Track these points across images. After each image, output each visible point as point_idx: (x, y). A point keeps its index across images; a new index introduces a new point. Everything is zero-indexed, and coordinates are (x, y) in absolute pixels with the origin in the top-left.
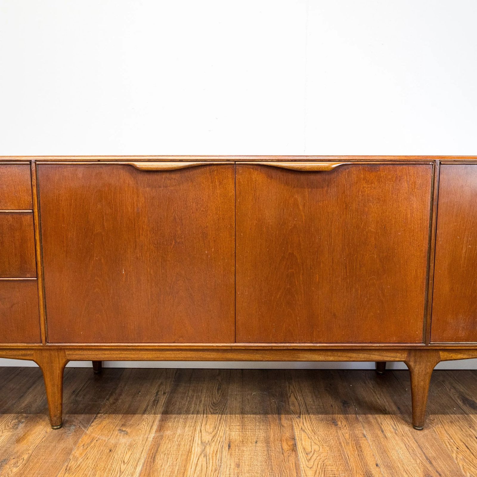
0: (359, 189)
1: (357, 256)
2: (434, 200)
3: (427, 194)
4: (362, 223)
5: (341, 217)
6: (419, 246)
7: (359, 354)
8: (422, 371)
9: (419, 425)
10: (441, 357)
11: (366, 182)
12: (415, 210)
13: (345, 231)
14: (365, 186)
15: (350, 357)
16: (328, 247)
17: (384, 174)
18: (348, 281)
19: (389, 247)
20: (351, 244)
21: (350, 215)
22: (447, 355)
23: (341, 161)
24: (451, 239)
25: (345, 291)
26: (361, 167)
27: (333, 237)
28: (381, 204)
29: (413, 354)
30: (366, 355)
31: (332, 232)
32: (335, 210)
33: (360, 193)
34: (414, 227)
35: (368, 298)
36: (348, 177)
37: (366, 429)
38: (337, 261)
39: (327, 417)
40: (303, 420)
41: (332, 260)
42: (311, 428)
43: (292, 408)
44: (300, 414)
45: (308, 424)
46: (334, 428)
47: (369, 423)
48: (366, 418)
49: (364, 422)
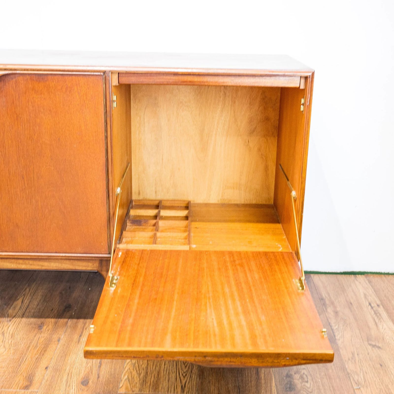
0: (28, 99)
1: (34, 168)
2: (108, 113)
4: (35, 135)
5: (12, 128)
6: (95, 159)
7: (50, 263)
11: (35, 93)
12: (88, 122)
13: (18, 142)
14: (34, 97)
16: (3, 158)
17: (53, 84)
18: (27, 192)
20: (26, 155)
21: (22, 127)
23: (7, 69)
25: (25, 202)
26: (28, 76)
27: (6, 148)
28: (53, 116)
30: (57, 264)
31: (5, 143)
32: (6, 121)
33: (30, 104)
34: (89, 140)
35: (49, 209)
36: (15, 87)
37: (66, 334)
38: (13, 172)
39: (38, 321)
40: (11, 323)
41: (8, 171)
42: (13, 332)
43: (10, 311)
44: (13, 318)
45: (13, 328)
46: (36, 332)
47: (75, 327)
48: (76, 323)
49: (70, 326)
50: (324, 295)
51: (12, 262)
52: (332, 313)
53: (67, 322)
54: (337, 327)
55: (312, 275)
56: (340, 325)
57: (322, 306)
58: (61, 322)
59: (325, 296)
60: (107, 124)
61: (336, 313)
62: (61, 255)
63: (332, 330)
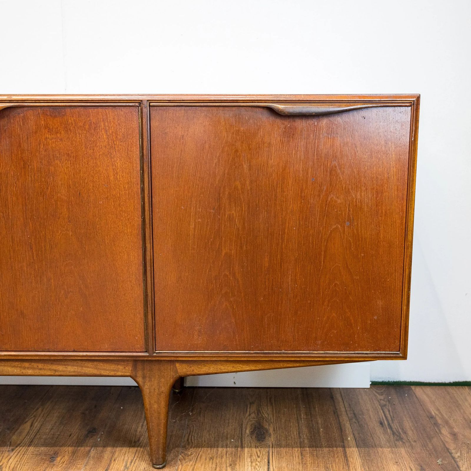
0: (40, 140)
1: (45, 234)
2: (145, 157)
3: (135, 148)
4: (47, 188)
5: (18, 179)
6: (128, 219)
7: (66, 367)
8: (154, 389)
9: (156, 463)
10: (179, 371)
11: (48, 132)
12: (119, 170)
13: (25, 199)
14: (48, 137)
15: (55, 371)
16: (5, 221)
17: (72, 119)
18: (37, 267)
19: (88, 221)
20: (36, 216)
21: (31, 177)
22: (186, 369)
23: (12, 102)
24: (173, 211)
25: (33, 281)
26: (39, 110)
27: (10, 207)
28: (72, 162)
29: (140, 366)
30: (76, 368)
31: (8, 200)
32: (9, 170)
33: (42, 147)
34: (120, 194)
35: (65, 290)
36: (23, 124)
37: (87, 467)
38: (18, 240)
39: (51, 450)
40: (14, 454)
41: (12, 238)
42: (15, 466)
43: (14, 437)
44: (17, 447)
45: (16, 460)
46: (46, 465)
47: (99, 458)
48: (102, 452)
49: (93, 457)
50: (433, 412)
51: (14, 366)
52: (448, 435)
53: (90, 451)
54: (459, 454)
55: (413, 388)
56: (463, 452)
57: (434, 427)
58: (80, 451)
59: (435, 413)
60: (143, 171)
61: (454, 435)
62: (81, 354)
63: (453, 458)
